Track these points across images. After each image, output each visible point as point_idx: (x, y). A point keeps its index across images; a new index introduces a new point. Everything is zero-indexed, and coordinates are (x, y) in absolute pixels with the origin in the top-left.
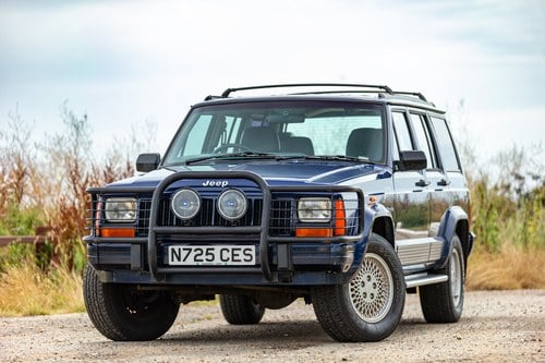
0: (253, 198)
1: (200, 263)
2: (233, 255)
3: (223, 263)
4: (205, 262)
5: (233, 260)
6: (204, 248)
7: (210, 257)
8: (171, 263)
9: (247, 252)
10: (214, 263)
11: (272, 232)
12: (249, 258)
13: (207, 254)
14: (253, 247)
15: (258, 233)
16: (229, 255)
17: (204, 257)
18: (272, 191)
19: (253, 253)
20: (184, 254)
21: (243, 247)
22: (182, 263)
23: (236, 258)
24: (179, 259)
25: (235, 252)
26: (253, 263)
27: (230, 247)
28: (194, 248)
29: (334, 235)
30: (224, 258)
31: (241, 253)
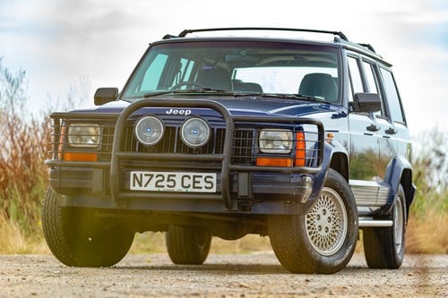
0: (216, 128)
1: (161, 189)
2: (194, 182)
3: (184, 190)
4: (166, 188)
5: (194, 187)
6: (166, 174)
7: (171, 183)
8: (132, 188)
9: (208, 179)
10: (175, 189)
11: (234, 161)
12: (209, 185)
13: (168, 180)
14: (214, 175)
15: (220, 161)
16: (191, 182)
17: (165, 183)
18: (234, 120)
19: (214, 181)
20: (145, 179)
21: (204, 175)
22: (143, 188)
23: (197, 185)
24: (140, 184)
25: (197, 179)
26: (214, 190)
27: (191, 174)
28: (155, 173)
29: (294, 165)
30: (186, 185)
31: (202, 180)
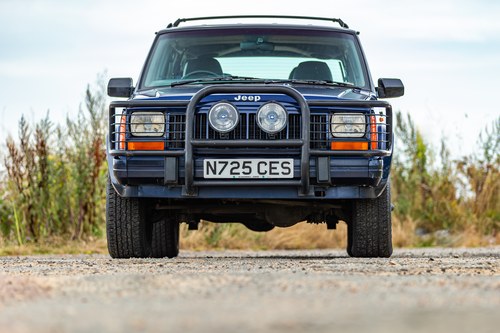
1: (237, 176)
2: (271, 168)
3: (261, 177)
4: (242, 176)
5: (271, 173)
6: (241, 161)
7: (247, 170)
8: (206, 176)
9: (285, 165)
10: (251, 176)
11: (313, 146)
12: (287, 171)
13: (244, 167)
14: (291, 161)
15: (299, 147)
16: (267, 168)
17: (240, 170)
18: (310, 105)
19: (291, 166)
20: (219, 167)
21: (281, 160)
22: (217, 176)
23: (273, 171)
24: (214, 172)
25: (273, 165)
26: (291, 176)
27: (268, 161)
28: (230, 161)
29: (369, 148)
30: (262, 171)
31: (278, 166)
